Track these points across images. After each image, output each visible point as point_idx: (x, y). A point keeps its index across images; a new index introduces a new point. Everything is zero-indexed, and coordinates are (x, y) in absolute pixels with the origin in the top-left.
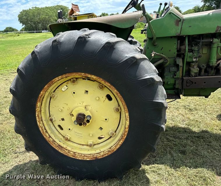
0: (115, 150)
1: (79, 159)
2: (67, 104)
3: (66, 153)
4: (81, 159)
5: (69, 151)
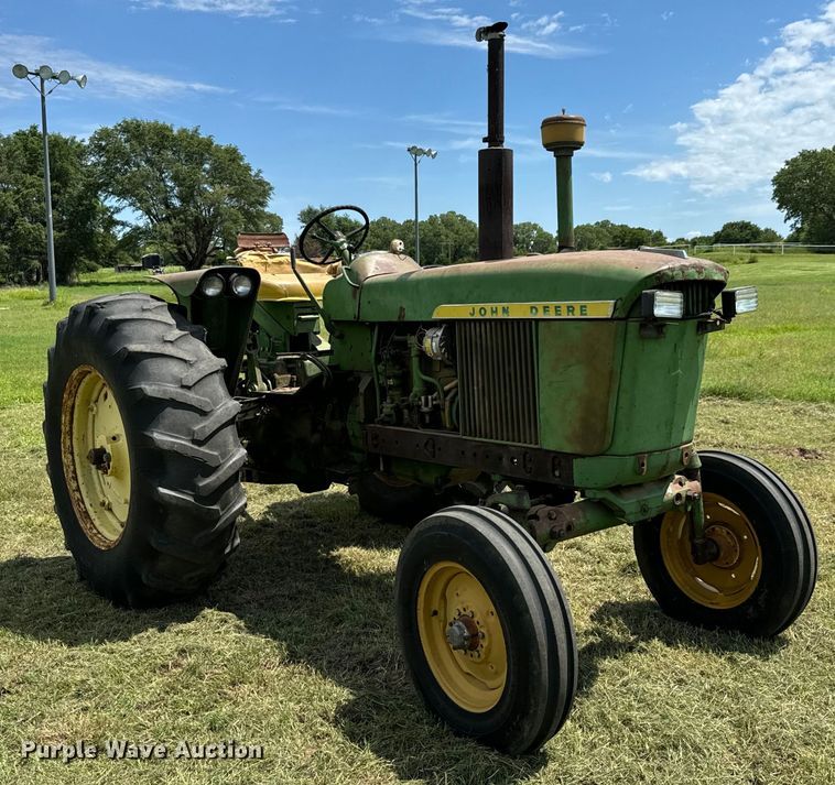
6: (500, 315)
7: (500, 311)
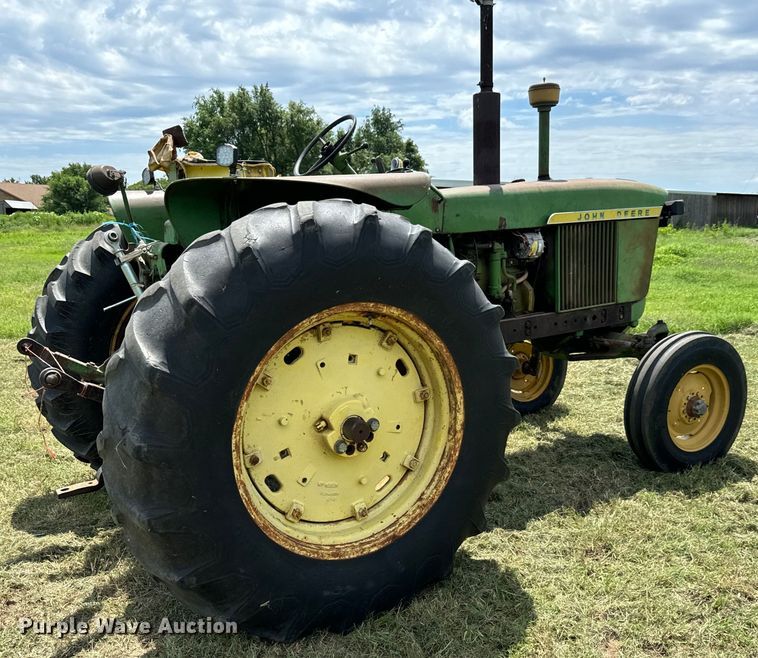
0: (437, 498)
1: (352, 556)
2: (302, 402)
3: (314, 553)
4: (355, 556)
5: (319, 546)
6: (598, 219)
7: (598, 215)
